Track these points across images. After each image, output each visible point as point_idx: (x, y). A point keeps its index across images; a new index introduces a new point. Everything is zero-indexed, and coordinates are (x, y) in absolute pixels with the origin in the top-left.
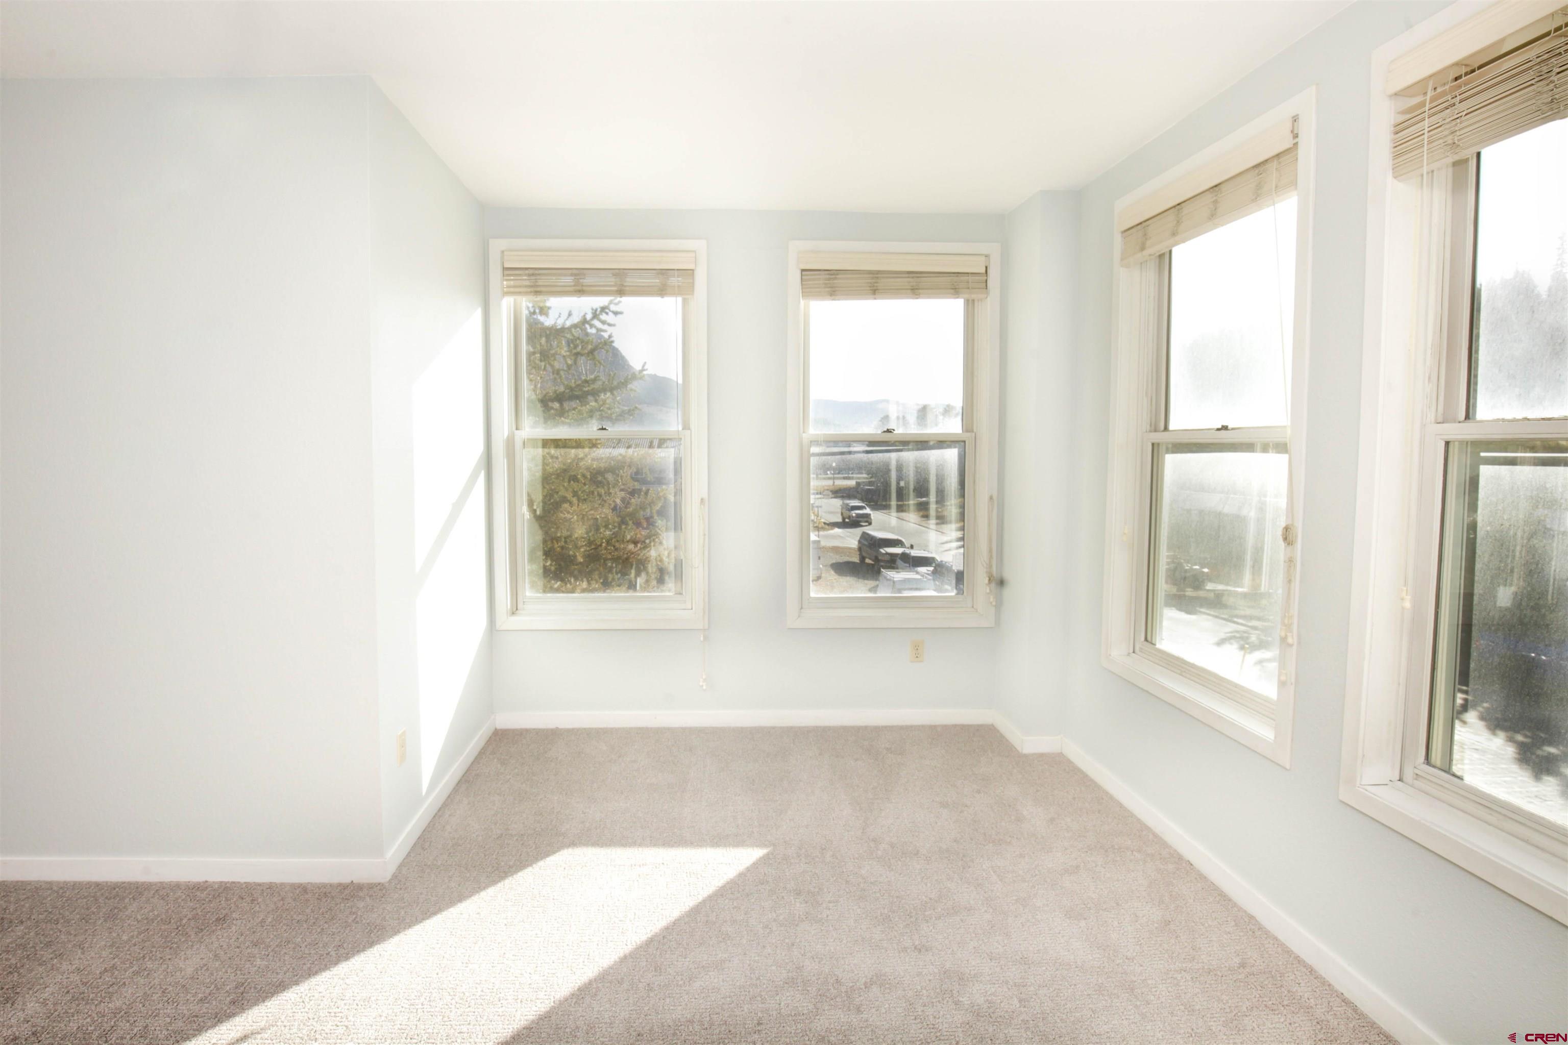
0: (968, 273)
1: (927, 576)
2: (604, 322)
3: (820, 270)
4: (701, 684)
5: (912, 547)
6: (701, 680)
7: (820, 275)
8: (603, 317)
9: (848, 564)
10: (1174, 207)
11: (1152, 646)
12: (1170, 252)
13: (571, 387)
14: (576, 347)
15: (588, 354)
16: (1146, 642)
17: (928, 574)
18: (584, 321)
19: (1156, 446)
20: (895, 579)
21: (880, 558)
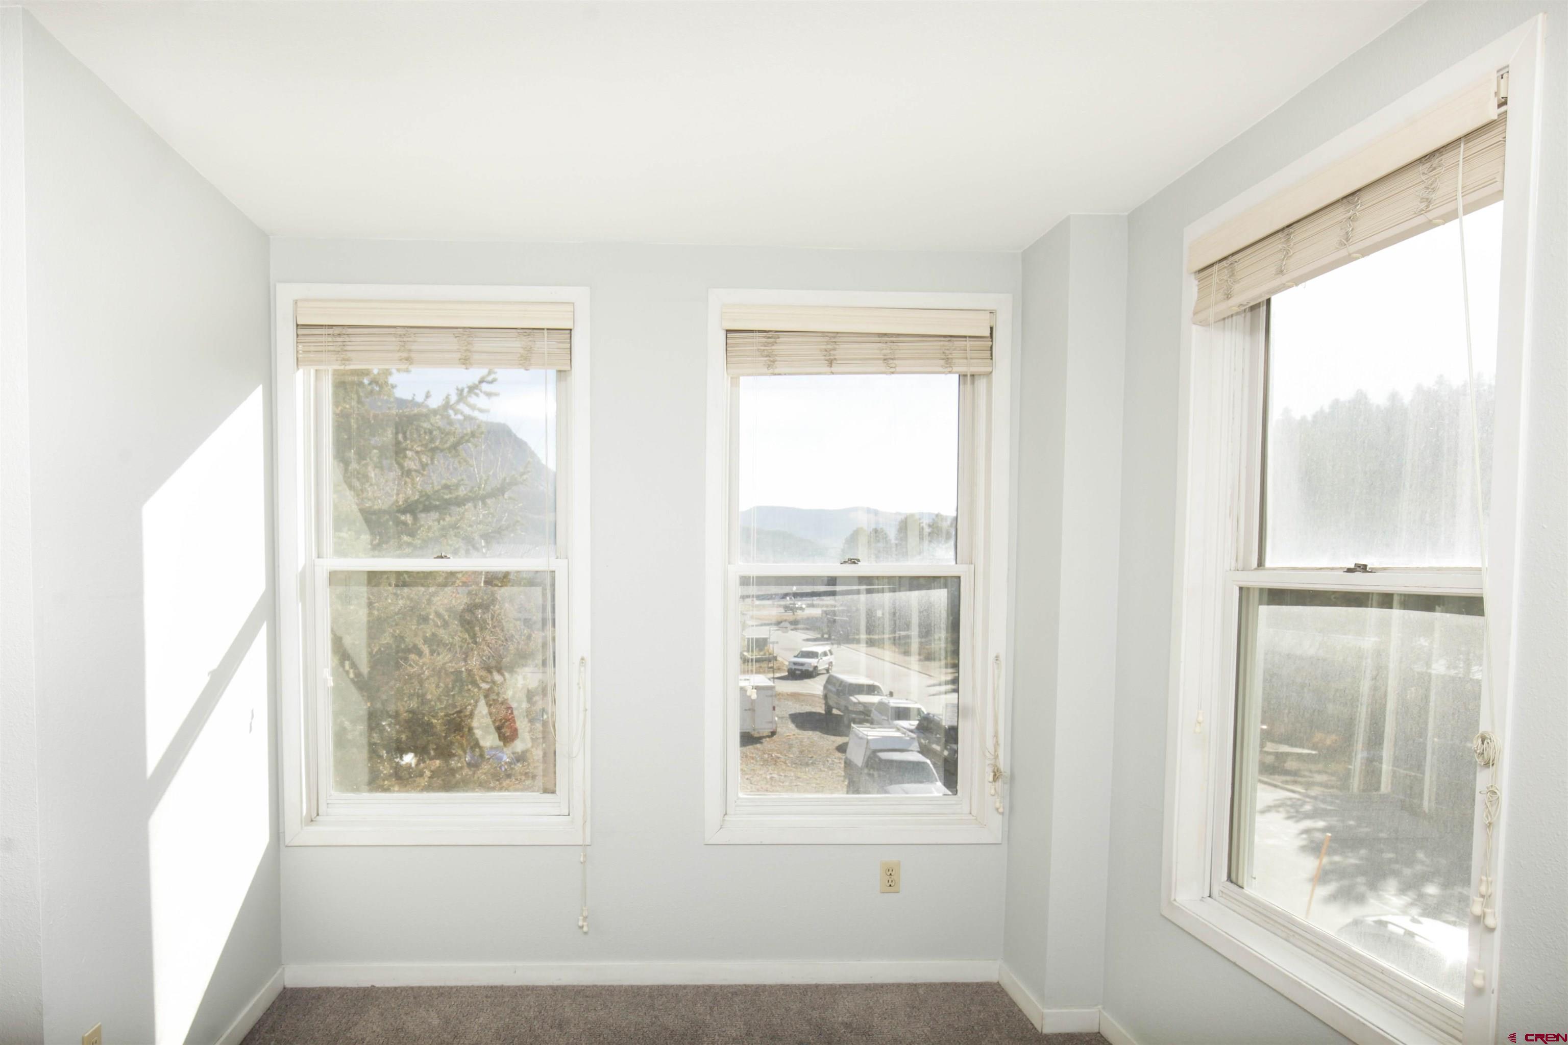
0: (965, 337)
1: (910, 733)
2: (473, 407)
3: (752, 331)
4: (580, 923)
5: (891, 694)
6: (581, 918)
7: (753, 337)
8: (473, 400)
9: (810, 715)
10: (1283, 229)
11: (1240, 890)
12: (1268, 301)
13: (426, 494)
14: (432, 440)
15: (449, 449)
16: (1229, 883)
17: (911, 731)
18: (447, 406)
19: (1244, 593)
20: (869, 738)
21: (851, 708)
